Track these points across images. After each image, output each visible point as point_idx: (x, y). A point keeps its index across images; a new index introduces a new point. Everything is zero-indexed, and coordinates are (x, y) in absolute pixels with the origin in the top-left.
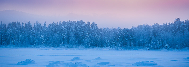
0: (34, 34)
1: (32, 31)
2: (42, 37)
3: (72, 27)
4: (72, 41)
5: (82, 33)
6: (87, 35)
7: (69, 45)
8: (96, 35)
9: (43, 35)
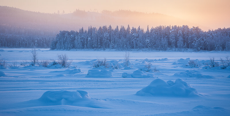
0: (135, 38)
1: (134, 35)
2: (148, 42)
3: (179, 32)
4: (180, 45)
5: (190, 38)
6: (196, 40)
7: (177, 49)
8: (205, 39)
9: (148, 39)
